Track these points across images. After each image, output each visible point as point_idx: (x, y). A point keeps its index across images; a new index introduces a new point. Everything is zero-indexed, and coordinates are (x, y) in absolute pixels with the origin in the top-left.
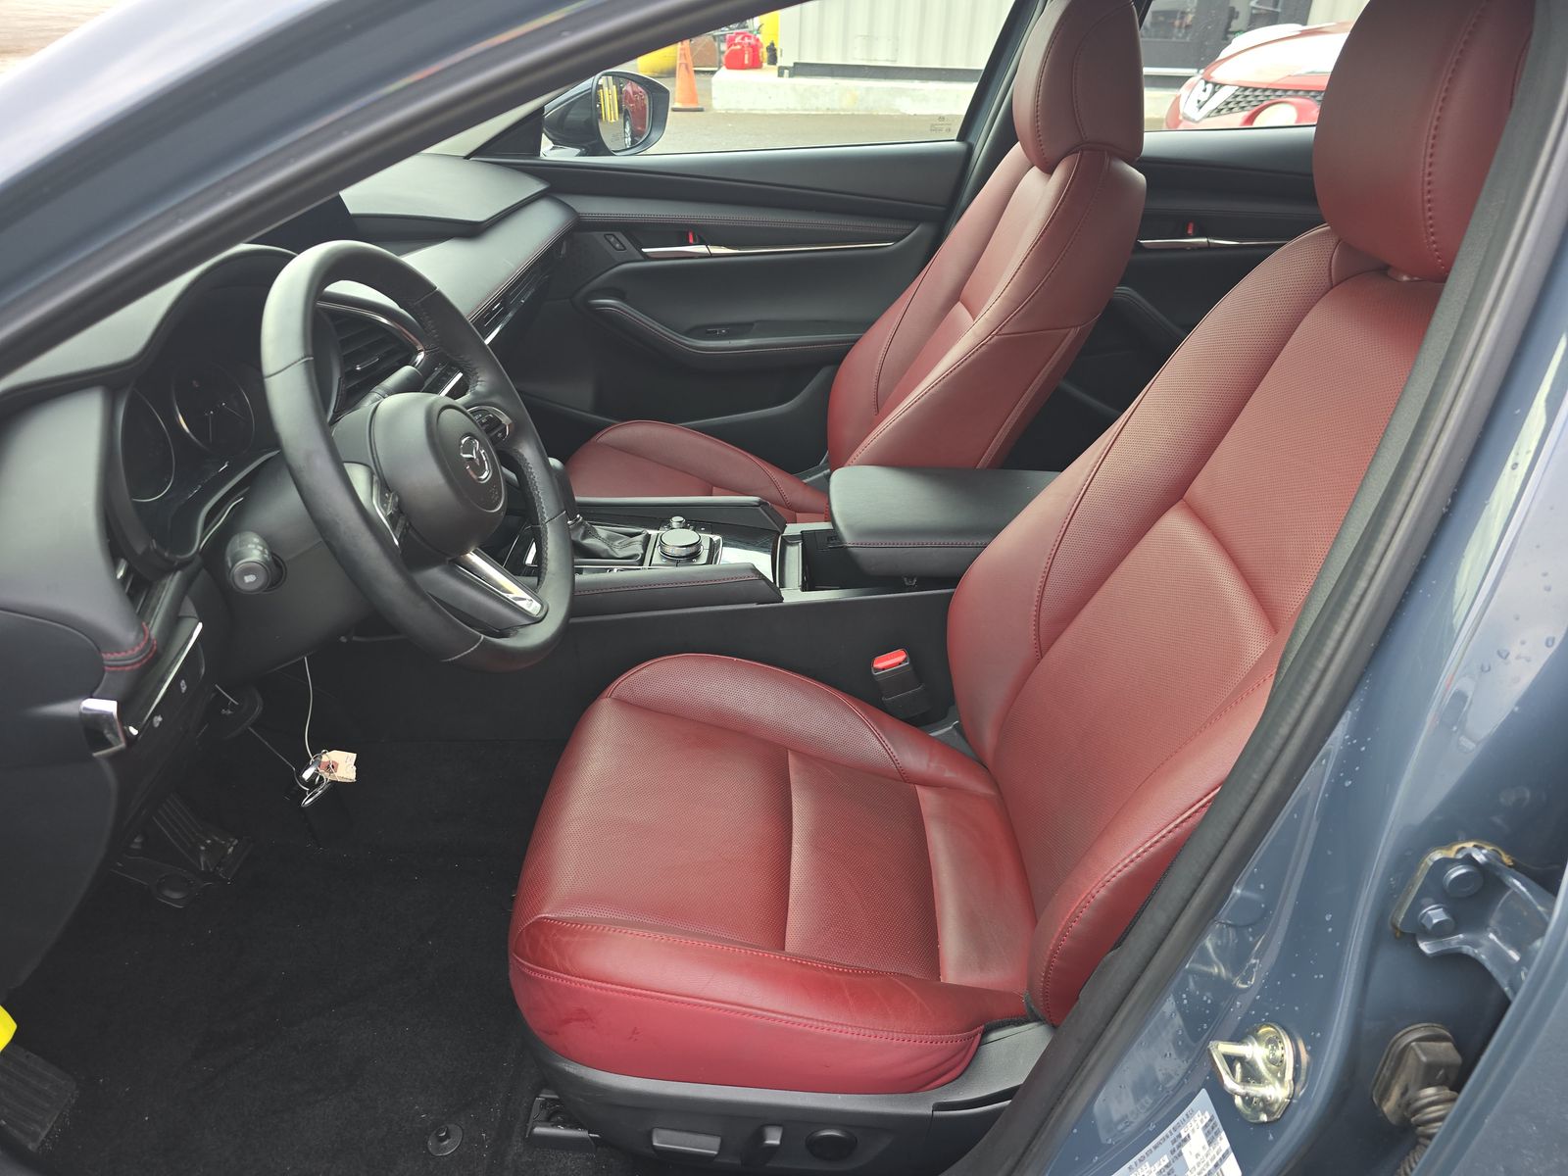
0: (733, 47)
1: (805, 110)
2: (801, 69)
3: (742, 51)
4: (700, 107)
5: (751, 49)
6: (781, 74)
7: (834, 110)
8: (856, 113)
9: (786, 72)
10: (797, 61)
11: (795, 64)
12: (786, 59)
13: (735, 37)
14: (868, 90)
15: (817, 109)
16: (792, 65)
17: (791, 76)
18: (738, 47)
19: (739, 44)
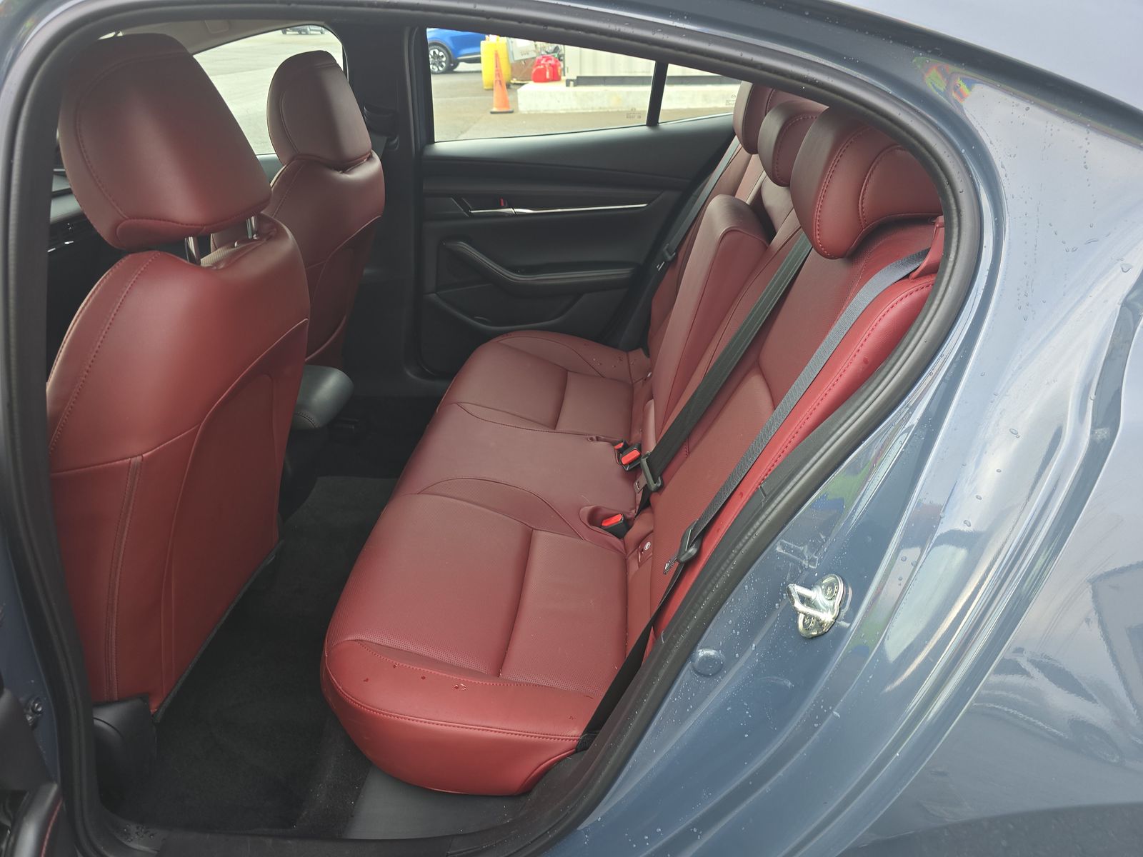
0: (539, 67)
1: (584, 109)
2: (582, 81)
3: (545, 70)
4: (511, 110)
5: (551, 68)
6: (568, 85)
7: (604, 108)
8: (620, 110)
9: (572, 83)
10: (579, 75)
11: (578, 77)
12: (572, 74)
13: (541, 60)
14: (629, 93)
15: (592, 109)
16: (575, 78)
17: (575, 85)
18: (542, 67)
19: (544, 64)
